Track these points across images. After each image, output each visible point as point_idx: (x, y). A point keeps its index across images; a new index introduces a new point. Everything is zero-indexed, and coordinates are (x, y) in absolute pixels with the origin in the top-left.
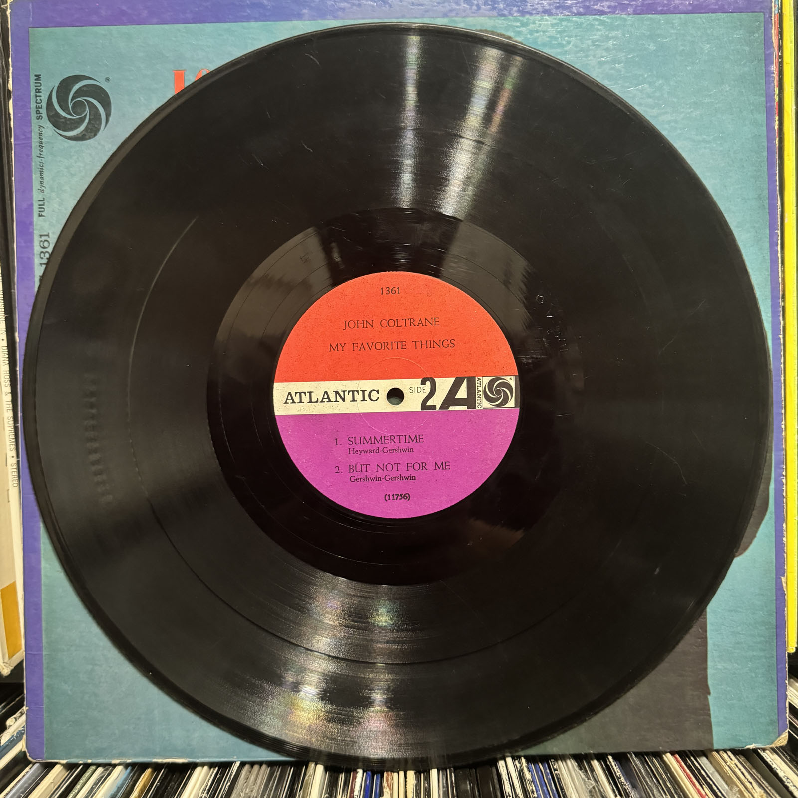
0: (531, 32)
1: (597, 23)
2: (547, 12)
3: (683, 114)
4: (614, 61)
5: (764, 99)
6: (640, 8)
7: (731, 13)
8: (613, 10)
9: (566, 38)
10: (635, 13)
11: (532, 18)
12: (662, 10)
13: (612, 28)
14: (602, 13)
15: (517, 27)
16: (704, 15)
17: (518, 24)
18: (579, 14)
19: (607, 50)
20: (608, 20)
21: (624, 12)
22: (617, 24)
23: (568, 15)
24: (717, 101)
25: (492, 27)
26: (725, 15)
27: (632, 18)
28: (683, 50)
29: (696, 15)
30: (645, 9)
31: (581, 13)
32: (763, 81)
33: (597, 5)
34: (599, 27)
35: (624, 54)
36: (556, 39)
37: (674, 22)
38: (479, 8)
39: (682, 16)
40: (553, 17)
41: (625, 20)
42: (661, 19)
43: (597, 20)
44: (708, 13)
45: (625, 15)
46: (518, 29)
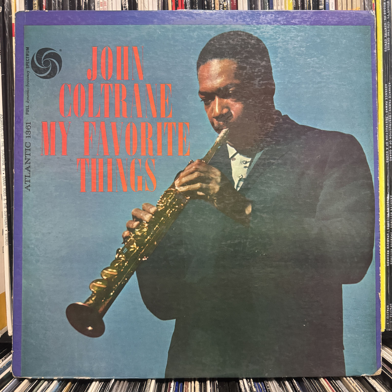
0: (262, 32)
1: (292, 29)
2: (269, 23)
3: (333, 72)
4: (301, 47)
5: (371, 66)
6: (313, 22)
7: (356, 25)
8: (300, 23)
9: (278, 36)
10: (311, 24)
11: (262, 26)
12: (323, 24)
13: (300, 31)
14: (295, 24)
15: (255, 30)
16: (343, 26)
17: (256, 28)
18: (284, 24)
19: (297, 41)
20: (298, 28)
21: (305, 24)
22: (302, 29)
23: (279, 25)
24: (349, 66)
25: (243, 29)
26: (353, 26)
27: (309, 27)
28: (333, 42)
29: (339, 26)
30: (315, 23)
31: (285, 24)
32: (370, 57)
33: (292, 20)
34: (294, 31)
35: (305, 43)
36: (273, 35)
37: (329, 29)
38: (237, 21)
39: (333, 26)
40: (272, 26)
41: (306, 28)
42: (323, 27)
43: (293, 27)
44: (345, 25)
45: (306, 25)
46: (255, 31)
